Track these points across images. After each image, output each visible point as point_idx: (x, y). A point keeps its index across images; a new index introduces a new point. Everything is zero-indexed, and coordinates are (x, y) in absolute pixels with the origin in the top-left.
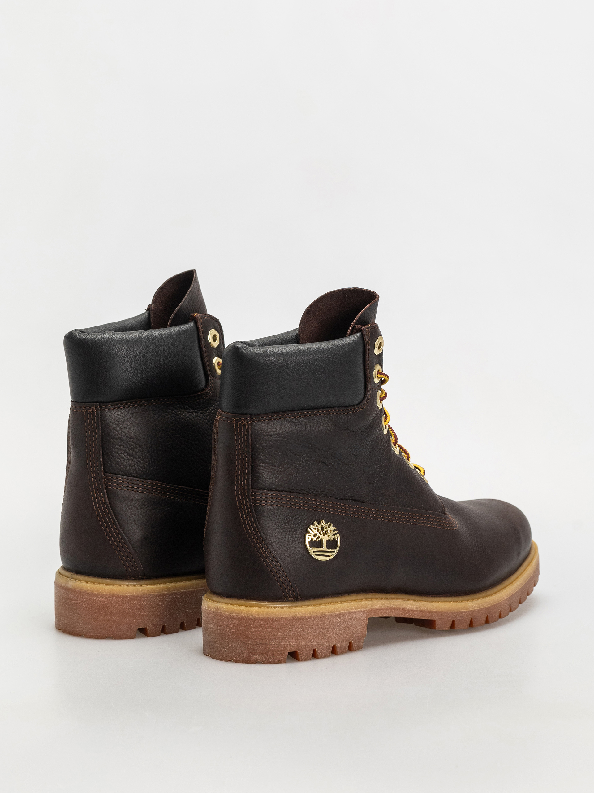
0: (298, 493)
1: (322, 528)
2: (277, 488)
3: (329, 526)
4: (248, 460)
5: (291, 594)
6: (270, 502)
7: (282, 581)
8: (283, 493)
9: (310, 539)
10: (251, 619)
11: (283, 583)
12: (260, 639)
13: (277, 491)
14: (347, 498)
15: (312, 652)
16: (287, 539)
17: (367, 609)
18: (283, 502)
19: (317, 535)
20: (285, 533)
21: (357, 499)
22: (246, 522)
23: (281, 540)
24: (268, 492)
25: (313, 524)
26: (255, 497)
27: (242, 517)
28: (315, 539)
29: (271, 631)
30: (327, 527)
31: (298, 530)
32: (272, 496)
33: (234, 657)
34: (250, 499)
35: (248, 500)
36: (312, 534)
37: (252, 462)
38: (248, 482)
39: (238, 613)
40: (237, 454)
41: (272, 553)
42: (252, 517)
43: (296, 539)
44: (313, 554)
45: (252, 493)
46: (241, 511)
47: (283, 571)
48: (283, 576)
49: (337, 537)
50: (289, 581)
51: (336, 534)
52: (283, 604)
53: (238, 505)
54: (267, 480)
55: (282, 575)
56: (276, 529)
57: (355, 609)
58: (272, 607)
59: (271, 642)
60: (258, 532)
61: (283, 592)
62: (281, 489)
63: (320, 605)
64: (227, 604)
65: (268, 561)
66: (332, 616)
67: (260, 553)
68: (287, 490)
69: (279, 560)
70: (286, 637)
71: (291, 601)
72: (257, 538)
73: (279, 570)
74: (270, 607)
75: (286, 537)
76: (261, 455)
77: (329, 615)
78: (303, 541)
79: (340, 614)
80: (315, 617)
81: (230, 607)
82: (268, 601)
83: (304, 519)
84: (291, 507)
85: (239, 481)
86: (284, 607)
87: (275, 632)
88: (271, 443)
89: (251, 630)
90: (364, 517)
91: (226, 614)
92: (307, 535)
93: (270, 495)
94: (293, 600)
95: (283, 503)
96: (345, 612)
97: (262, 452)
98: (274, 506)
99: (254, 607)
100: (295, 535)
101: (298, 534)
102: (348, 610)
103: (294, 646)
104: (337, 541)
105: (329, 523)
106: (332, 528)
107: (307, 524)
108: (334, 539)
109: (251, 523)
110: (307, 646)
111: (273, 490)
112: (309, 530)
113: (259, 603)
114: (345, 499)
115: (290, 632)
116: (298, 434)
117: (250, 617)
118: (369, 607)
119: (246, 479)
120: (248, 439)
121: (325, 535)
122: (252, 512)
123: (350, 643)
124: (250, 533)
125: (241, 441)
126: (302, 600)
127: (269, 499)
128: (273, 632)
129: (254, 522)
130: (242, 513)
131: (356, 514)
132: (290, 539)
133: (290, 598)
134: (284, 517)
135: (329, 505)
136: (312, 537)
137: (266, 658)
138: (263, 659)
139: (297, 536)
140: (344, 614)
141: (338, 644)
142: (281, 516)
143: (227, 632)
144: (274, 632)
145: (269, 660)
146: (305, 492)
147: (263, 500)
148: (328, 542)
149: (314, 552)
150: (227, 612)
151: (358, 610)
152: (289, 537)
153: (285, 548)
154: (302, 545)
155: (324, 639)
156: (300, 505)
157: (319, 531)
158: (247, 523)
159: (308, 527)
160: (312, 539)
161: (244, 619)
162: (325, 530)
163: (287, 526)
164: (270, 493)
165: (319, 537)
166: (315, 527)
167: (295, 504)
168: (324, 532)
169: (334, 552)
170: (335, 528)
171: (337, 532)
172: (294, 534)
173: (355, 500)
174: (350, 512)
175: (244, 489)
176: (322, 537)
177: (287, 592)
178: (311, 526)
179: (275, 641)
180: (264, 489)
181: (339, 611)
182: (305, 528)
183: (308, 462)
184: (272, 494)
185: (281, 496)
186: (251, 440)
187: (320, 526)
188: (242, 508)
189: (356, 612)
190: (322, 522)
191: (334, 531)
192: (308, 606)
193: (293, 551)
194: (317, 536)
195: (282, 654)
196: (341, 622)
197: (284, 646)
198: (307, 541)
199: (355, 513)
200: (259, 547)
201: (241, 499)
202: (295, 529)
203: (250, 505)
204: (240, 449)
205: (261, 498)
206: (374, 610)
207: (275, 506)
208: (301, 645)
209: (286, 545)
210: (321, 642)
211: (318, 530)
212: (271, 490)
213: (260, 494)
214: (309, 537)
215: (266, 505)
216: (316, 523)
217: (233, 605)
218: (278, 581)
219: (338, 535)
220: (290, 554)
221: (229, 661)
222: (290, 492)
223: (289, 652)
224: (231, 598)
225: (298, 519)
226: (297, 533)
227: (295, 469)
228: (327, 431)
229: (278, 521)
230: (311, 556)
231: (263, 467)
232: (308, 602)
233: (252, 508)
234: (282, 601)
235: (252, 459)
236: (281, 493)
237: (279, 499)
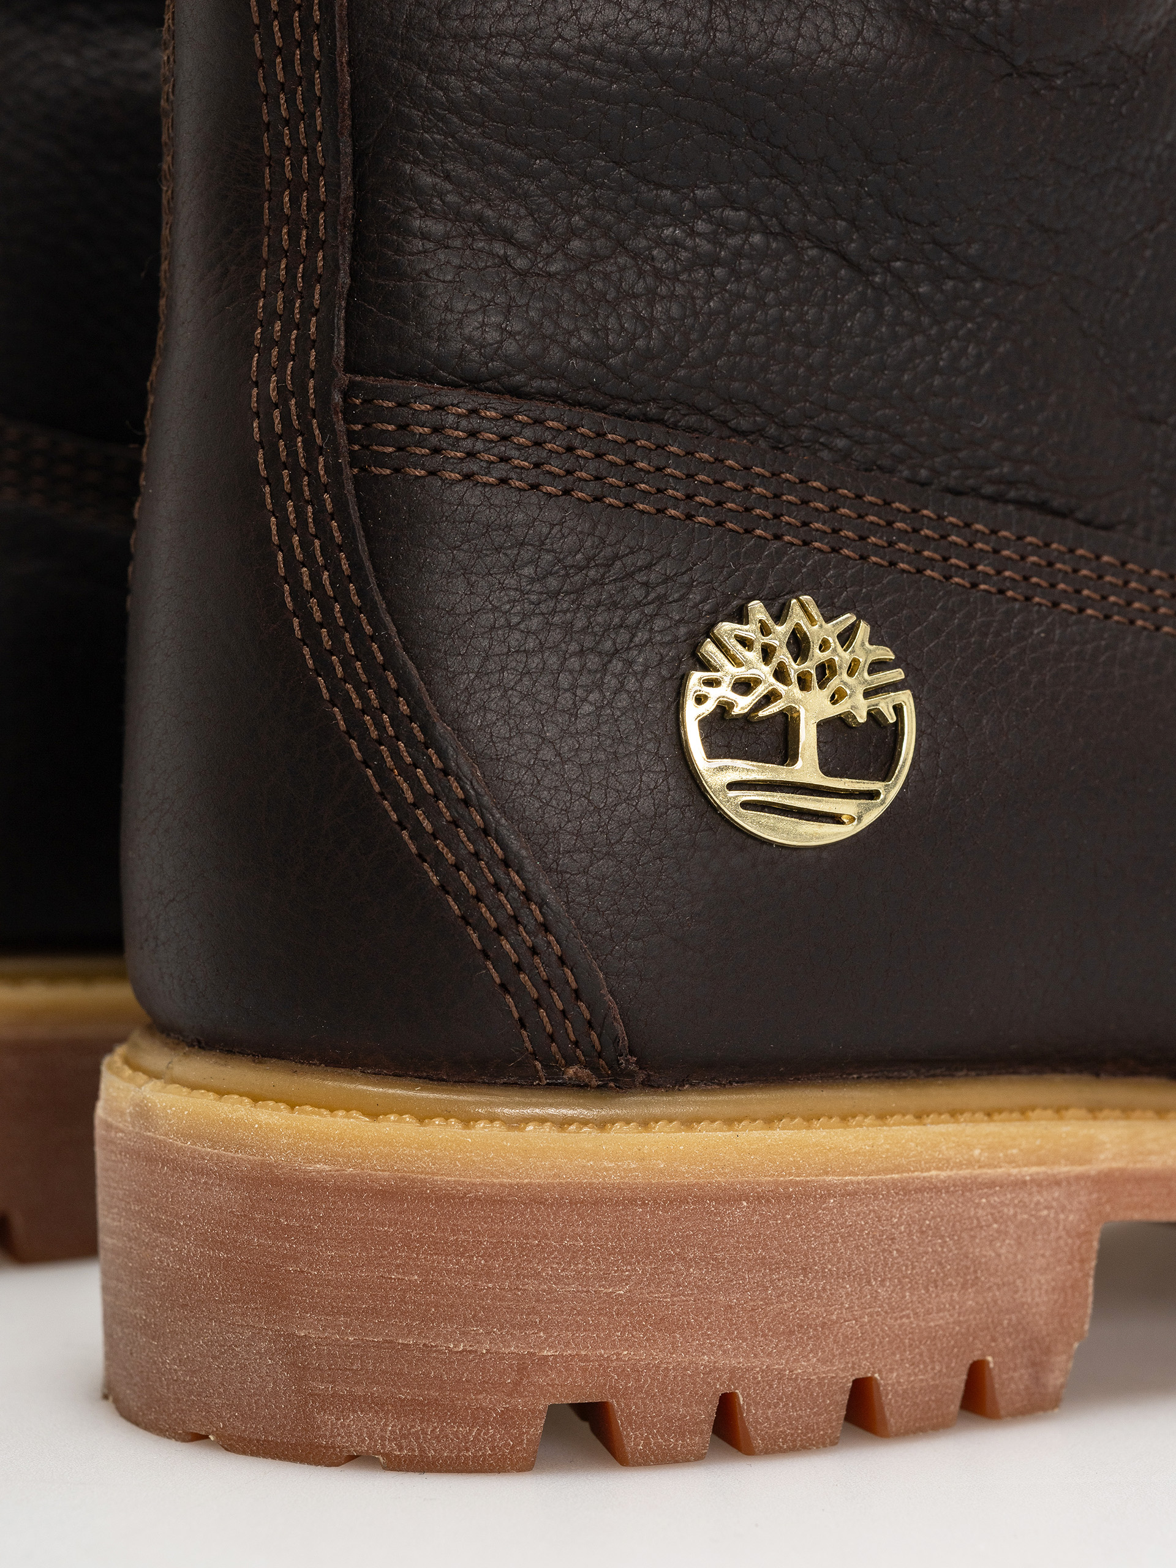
0: (660, 421)
1: (799, 645)
2: (509, 375)
3: (846, 637)
4: (334, 189)
5: (576, 1044)
6: (462, 460)
7: (514, 957)
8: (550, 411)
9: (709, 707)
10: (312, 1187)
11: (519, 967)
12: (366, 1311)
13: (516, 393)
14: (989, 489)
15: (707, 1412)
16: (565, 700)
17: (1093, 1169)
18: (547, 467)
19: (757, 682)
20: (553, 661)
21: (1057, 502)
22: (306, 578)
23: (524, 697)
24: (449, 396)
25: (741, 616)
26: (367, 425)
27: (285, 545)
28: (742, 704)
29: (434, 1269)
30: (833, 641)
31: (641, 646)
32: (475, 422)
33: (220, 1417)
34: (333, 432)
35: (323, 439)
36: (729, 672)
37: (360, 203)
38: (326, 328)
39: (242, 1146)
40: (270, 158)
41: (458, 779)
42: (340, 548)
43: (623, 700)
44: (730, 803)
45: (346, 396)
46: (279, 510)
47: (524, 893)
48: (518, 922)
49: (898, 709)
50: (562, 961)
51: (894, 687)
52: (526, 1105)
53: (264, 473)
54: (450, 323)
55: (515, 917)
56: (493, 628)
57: (1011, 1161)
58: (492, 1119)
59: (438, 1335)
60: (373, 638)
61: (522, 1024)
62: (536, 383)
63: (770, 1121)
64: (193, 1087)
65: (426, 823)
66: (851, 1194)
67: (382, 774)
68: (582, 396)
69: (498, 822)
70: (533, 1311)
71: (579, 1087)
72: (364, 678)
73: (497, 887)
74: (477, 1118)
75: (555, 686)
76: (416, 162)
77: (829, 1191)
78: (671, 716)
79: (906, 1191)
80: (729, 1197)
81: (204, 1104)
82: (432, 1079)
83: (679, 580)
84: (597, 499)
85: (278, 326)
86: (527, 1120)
87: (462, 1272)
88: (478, 89)
89: (311, 1254)
90: (1092, 607)
91: (179, 1150)
92: (696, 677)
93: (459, 416)
94: (595, 1082)
95: (550, 473)
96: (943, 1175)
97: (422, 145)
98: (485, 485)
99: (341, 1113)
100: (621, 678)
101: (635, 674)
102: (959, 1166)
103: (584, 1370)
104: (897, 730)
105: (848, 619)
106: (864, 648)
107: (700, 616)
108: (874, 716)
109: (332, 584)
110: (672, 1374)
111: (489, 389)
112: (710, 649)
113: (375, 1085)
114: (975, 492)
115: (559, 1280)
116: (656, 43)
117: (306, 1172)
118: (1105, 1161)
119: (316, 312)
120: (330, 51)
121: (815, 683)
122: (341, 511)
123: (976, 1374)
124: (327, 643)
125: (288, 65)
126: (650, 1085)
127: (457, 439)
128: (449, 1271)
129: (350, 579)
130: (283, 524)
131: (1038, 585)
132: (584, 700)
133: (569, 1064)
134: (549, 557)
135: (860, 516)
136: (725, 692)
137: (404, 1437)
138: (383, 1438)
139: (631, 684)
140: (935, 1188)
141: (891, 1370)
142: (526, 554)
143: (181, 1261)
144: (457, 1273)
145: (422, 1450)
146: (709, 424)
147: (419, 445)
148: (830, 727)
149: (733, 786)
150: (186, 1136)
151: (1034, 1169)
152: (573, 688)
153: (547, 754)
154: (658, 740)
155: (792, 1333)
156: (659, 491)
157: (775, 662)
158: (308, 586)
159: (708, 632)
160: (723, 708)
161: (276, 1181)
162: (818, 656)
163: (565, 612)
164: (458, 402)
165: (770, 697)
166: (749, 630)
167: (631, 485)
168: (810, 666)
169: (872, 795)
170: (887, 654)
171: (897, 675)
172: (610, 667)
173: (1042, 507)
174: (999, 573)
175: (302, 373)
176: (791, 692)
177: (549, 1028)
178: (726, 628)
179: (463, 1333)
180: (424, 377)
181: (898, 1169)
182: (692, 635)
183: (731, 233)
184: (474, 411)
185: (538, 428)
186: (349, 63)
187: (782, 631)
188: (288, 488)
189: (1020, 1184)
190: (803, 606)
191: (877, 666)
192: (689, 1122)
193: (596, 774)
194: (760, 691)
195: (507, 1419)
196: (910, 1234)
197: (522, 1369)
198: (693, 714)
199: (1034, 580)
200: (374, 734)
201: (280, 437)
202: (624, 636)
203: (334, 470)
204: (287, 122)
205: (403, 427)
206: (1140, 1179)
207: (491, 485)
208: (635, 1370)
209: (551, 732)
210: (769, 1355)
211: (767, 653)
212: (473, 383)
213: (399, 405)
214: (706, 690)
215: (432, 473)
216: (758, 610)
217: (221, 1093)
218: (487, 957)
219: (905, 698)
220: (577, 787)
221: (197, 1438)
222: (602, 409)
223: (552, 1408)
224: (221, 1051)
225: (641, 577)
226: (630, 663)
227: (640, 269)
228: (856, 43)
229: (511, 581)
230: (715, 809)
231: (425, 236)
232: (690, 1102)
233: (342, 486)
234: (522, 1086)
235: (359, 183)
236: (536, 408)
237: (520, 447)
